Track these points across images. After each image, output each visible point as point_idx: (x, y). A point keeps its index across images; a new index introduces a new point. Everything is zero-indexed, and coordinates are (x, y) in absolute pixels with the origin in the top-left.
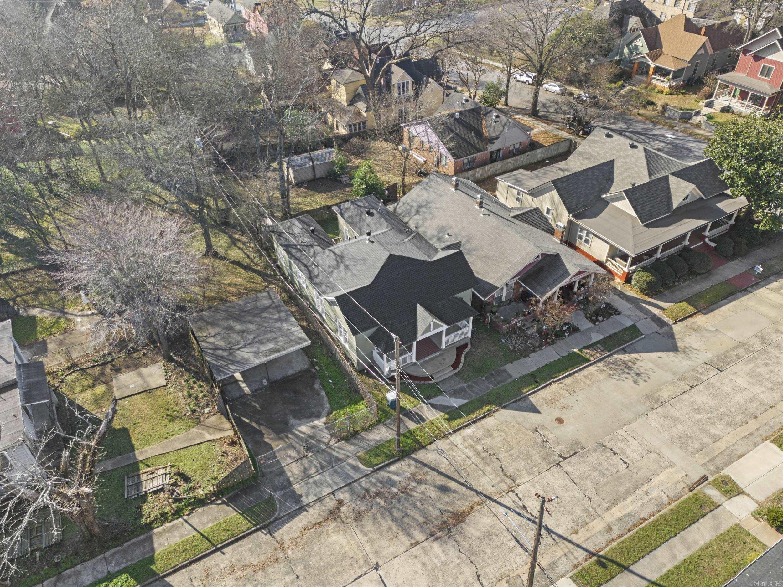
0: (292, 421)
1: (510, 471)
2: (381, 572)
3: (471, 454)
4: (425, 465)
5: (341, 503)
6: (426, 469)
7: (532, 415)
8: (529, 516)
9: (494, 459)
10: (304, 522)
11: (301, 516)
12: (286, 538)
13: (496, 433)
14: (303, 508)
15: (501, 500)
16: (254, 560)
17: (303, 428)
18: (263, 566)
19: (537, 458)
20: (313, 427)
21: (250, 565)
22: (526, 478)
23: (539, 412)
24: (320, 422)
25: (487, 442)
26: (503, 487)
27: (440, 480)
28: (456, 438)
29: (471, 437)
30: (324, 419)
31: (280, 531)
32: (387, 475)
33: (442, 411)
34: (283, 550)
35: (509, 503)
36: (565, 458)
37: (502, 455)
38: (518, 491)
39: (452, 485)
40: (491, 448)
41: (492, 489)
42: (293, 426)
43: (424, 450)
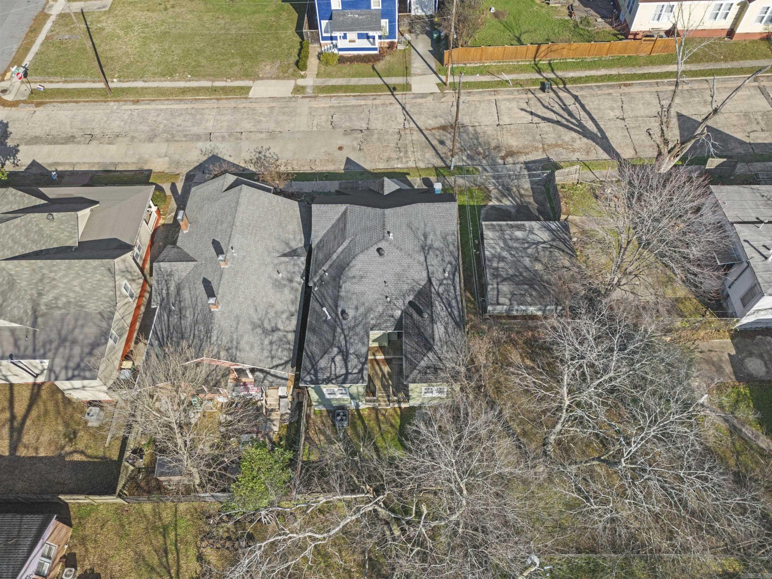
0: (513, 210)
1: (397, 136)
2: (497, 123)
3: (410, 153)
4: (441, 158)
5: (503, 158)
6: (442, 156)
7: (353, 159)
8: (407, 116)
9: (399, 145)
10: (528, 156)
11: (528, 160)
12: (540, 153)
13: (385, 158)
14: (525, 163)
15: (415, 126)
16: (561, 150)
17: (508, 203)
18: (557, 145)
19: (376, 136)
20: (501, 201)
21: (563, 148)
22: (391, 131)
23: (348, 159)
24: (494, 202)
25: (394, 155)
26: (408, 131)
27: (439, 147)
28: (411, 164)
29: (401, 162)
30: (491, 203)
31: (543, 157)
32: (468, 161)
33: (408, 180)
34: (544, 148)
35: (412, 124)
36: (361, 131)
37: (393, 145)
38: (401, 127)
39: (435, 143)
40: (396, 151)
41: (414, 133)
42: (514, 207)
43: (436, 165)
